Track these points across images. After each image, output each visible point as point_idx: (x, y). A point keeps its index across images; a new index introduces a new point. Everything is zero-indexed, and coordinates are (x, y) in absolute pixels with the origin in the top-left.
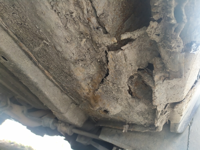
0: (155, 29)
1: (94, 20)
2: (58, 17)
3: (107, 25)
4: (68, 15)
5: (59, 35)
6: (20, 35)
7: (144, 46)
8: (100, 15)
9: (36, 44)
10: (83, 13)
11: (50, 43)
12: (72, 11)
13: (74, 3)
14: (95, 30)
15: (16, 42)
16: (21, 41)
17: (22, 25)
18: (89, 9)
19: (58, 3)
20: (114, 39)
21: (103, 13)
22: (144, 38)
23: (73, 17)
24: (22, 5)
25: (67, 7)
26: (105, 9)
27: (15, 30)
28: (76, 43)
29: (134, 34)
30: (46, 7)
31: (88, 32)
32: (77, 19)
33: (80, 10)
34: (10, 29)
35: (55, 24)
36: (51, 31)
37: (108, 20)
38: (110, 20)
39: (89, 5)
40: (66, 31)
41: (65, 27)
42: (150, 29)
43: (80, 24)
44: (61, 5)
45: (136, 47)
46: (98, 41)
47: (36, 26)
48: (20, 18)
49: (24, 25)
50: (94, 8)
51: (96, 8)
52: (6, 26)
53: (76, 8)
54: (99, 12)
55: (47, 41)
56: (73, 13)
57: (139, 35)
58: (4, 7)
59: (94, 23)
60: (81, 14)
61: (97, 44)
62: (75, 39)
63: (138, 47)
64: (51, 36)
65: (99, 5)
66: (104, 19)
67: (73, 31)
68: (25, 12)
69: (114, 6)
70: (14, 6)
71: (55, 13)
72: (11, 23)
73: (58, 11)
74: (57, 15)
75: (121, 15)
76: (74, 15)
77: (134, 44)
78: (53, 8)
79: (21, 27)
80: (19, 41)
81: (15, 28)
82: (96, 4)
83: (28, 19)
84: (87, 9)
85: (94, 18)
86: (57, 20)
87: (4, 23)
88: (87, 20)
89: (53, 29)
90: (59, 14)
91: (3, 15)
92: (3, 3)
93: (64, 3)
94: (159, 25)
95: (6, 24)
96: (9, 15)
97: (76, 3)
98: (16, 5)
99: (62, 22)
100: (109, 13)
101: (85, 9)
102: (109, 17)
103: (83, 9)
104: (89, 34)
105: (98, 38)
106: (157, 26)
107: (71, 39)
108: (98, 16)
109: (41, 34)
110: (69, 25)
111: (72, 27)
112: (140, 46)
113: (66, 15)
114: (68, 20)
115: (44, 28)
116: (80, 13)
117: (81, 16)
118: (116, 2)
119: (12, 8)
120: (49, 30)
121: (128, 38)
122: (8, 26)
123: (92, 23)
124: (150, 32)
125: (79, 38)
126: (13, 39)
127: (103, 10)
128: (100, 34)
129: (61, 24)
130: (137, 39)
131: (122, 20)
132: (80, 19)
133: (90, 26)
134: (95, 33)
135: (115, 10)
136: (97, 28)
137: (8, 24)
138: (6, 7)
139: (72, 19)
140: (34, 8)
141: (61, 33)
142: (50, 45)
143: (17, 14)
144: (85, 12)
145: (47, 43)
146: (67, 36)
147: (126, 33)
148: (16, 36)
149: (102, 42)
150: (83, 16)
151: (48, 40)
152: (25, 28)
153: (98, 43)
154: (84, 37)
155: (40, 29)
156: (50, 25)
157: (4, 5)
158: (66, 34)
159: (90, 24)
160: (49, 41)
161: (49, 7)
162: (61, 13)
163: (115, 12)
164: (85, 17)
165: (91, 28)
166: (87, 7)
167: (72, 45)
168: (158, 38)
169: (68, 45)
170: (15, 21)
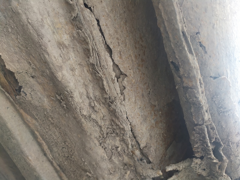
0: (200, 165)
1: (137, 152)
2: (104, 151)
3: (150, 156)
4: (113, 149)
5: (104, 167)
6: (63, 166)
7: (192, 176)
8: (144, 148)
9: (78, 175)
10: (128, 147)
11: (93, 174)
12: (118, 146)
13: (120, 140)
14: (139, 162)
15: (57, 171)
16: (63, 172)
17: (68, 158)
18: (133, 143)
19: (105, 140)
20: (159, 172)
21: (146, 146)
22: (190, 169)
23: (118, 151)
24: (73, 142)
25: (113, 143)
26: (148, 142)
27: (60, 162)
28: (119, 174)
29: (179, 166)
30: (95, 144)
31: (132, 164)
32: (121, 152)
33: (125, 145)
34: (55, 161)
35: (101, 157)
36: (96, 164)
37: (151, 151)
38: (152, 151)
39: (134, 141)
40: (110, 163)
41: (110, 159)
42: (195, 164)
43: (124, 156)
44: (108, 141)
45: (183, 177)
46: (143, 173)
47: (82, 159)
48: (68, 151)
49: (71, 158)
50: (137, 142)
51: (139, 142)
52: (52, 157)
53: (121, 143)
54: (142, 146)
55: (90, 173)
56: (118, 147)
57: (184, 167)
58: (56, 143)
59: (138, 155)
60: (126, 149)
61: (141, 176)
62: (119, 170)
63: (185, 177)
64: (94, 169)
65: (142, 140)
66: (147, 151)
67: (117, 163)
68: (74, 147)
69: (155, 138)
70: (66, 142)
71: (102, 148)
72: (58, 155)
73: (105, 147)
74: (103, 149)
75: (162, 144)
76: (119, 149)
77: (181, 175)
78: (101, 145)
79: (66, 160)
80: (61, 171)
81: (61, 160)
82: (140, 139)
83: (76, 153)
84: (132, 144)
85: (138, 150)
86: (103, 154)
87: (52, 155)
88: (131, 153)
89: (98, 162)
90: (106, 149)
91: (53, 149)
92: (56, 140)
93: (111, 140)
94: (202, 162)
95: (53, 156)
96: (58, 149)
97: (122, 140)
98: (67, 142)
99: (108, 155)
100: (152, 145)
101: (129, 145)
102: (151, 149)
103: (128, 145)
104: (132, 165)
105: (143, 170)
106: (201, 162)
107: (114, 170)
108: (141, 148)
109: (85, 166)
110: (113, 158)
111: (117, 159)
112: (187, 177)
113: (112, 150)
114: (113, 153)
115: (89, 161)
116: (125, 147)
117: (125, 150)
118: (157, 135)
119: (63, 144)
120: (94, 163)
121: (173, 170)
122: (54, 158)
123: (136, 155)
124: (195, 167)
125: (122, 169)
126: (55, 169)
127: (145, 143)
128: (144, 166)
129: (106, 158)
130: (183, 170)
131: (165, 148)
132: (125, 152)
133: (134, 158)
134: (139, 165)
135: (157, 141)
136: (141, 160)
137: (54, 156)
138: (58, 143)
139: (117, 153)
140: (84, 145)
141: (105, 165)
142: (92, 176)
143: (67, 148)
144: (130, 147)
145: (90, 175)
146: (111, 168)
147: (170, 165)
148: (60, 166)
149: (146, 175)
150: (128, 150)
151: (91, 171)
152: (71, 160)
153: (143, 175)
154: (128, 169)
155: (85, 162)
156: (96, 158)
157: (56, 141)
158: (110, 166)
159: (134, 156)
160: (92, 173)
161: (98, 144)
162: (107, 148)
163: (157, 142)
164: (129, 151)
165: (135, 160)
166: (131, 143)
167: (115, 177)
168: (204, 173)
169: (111, 177)
170: (63, 154)
